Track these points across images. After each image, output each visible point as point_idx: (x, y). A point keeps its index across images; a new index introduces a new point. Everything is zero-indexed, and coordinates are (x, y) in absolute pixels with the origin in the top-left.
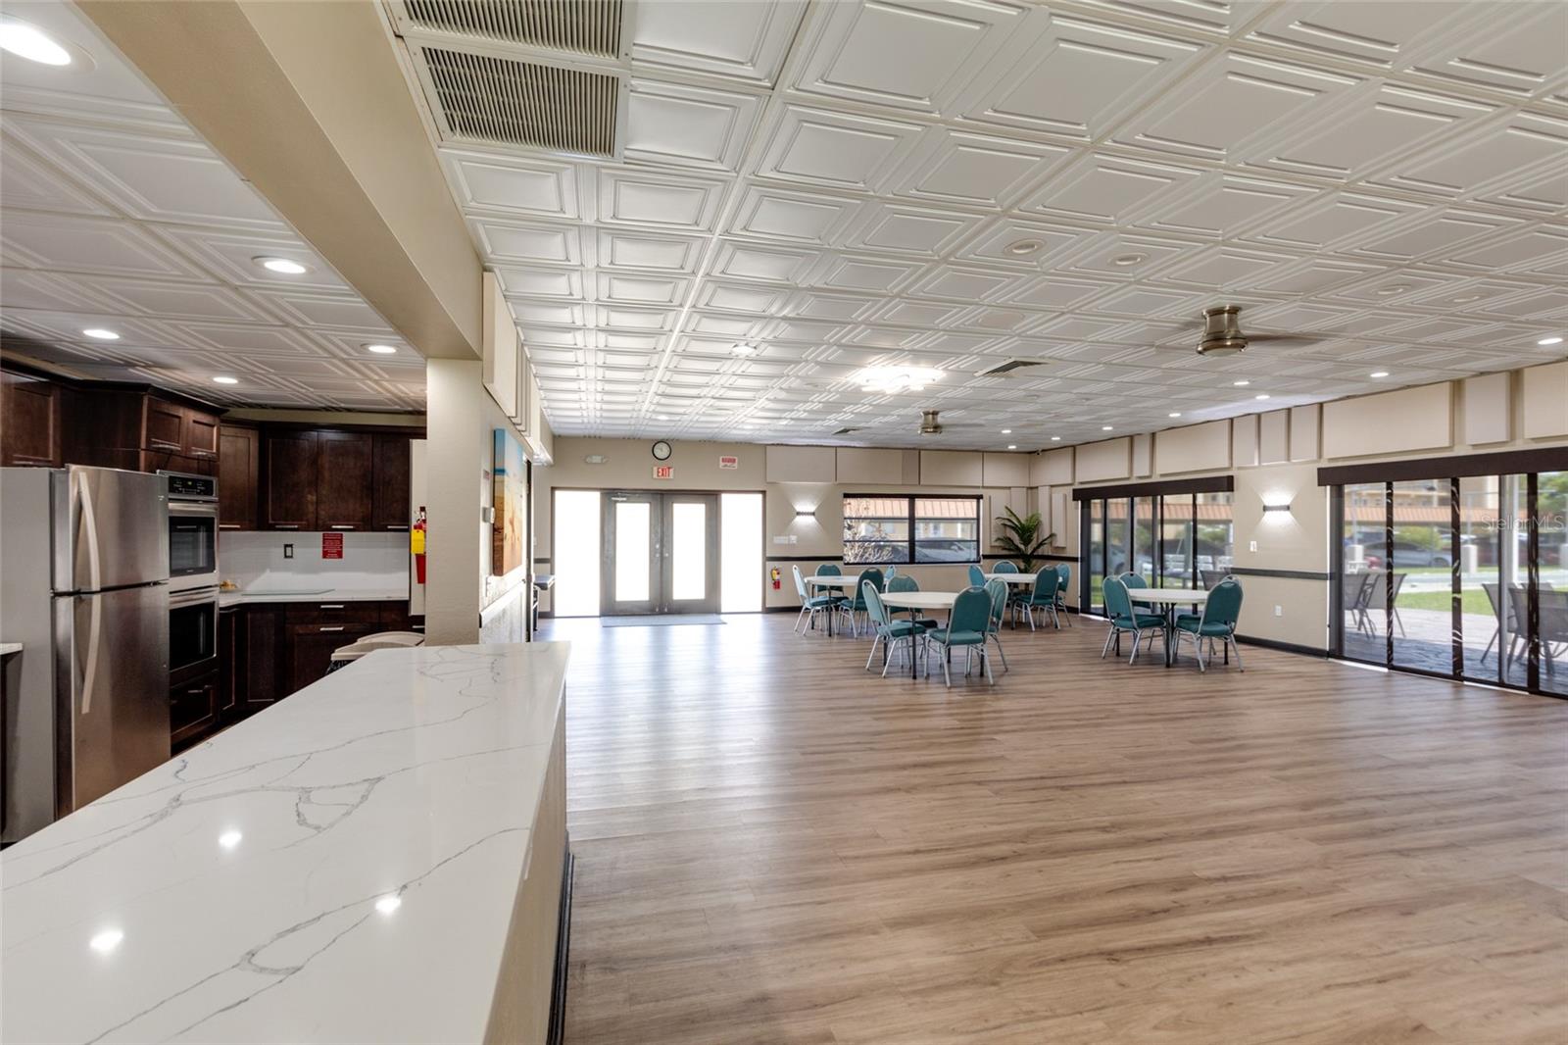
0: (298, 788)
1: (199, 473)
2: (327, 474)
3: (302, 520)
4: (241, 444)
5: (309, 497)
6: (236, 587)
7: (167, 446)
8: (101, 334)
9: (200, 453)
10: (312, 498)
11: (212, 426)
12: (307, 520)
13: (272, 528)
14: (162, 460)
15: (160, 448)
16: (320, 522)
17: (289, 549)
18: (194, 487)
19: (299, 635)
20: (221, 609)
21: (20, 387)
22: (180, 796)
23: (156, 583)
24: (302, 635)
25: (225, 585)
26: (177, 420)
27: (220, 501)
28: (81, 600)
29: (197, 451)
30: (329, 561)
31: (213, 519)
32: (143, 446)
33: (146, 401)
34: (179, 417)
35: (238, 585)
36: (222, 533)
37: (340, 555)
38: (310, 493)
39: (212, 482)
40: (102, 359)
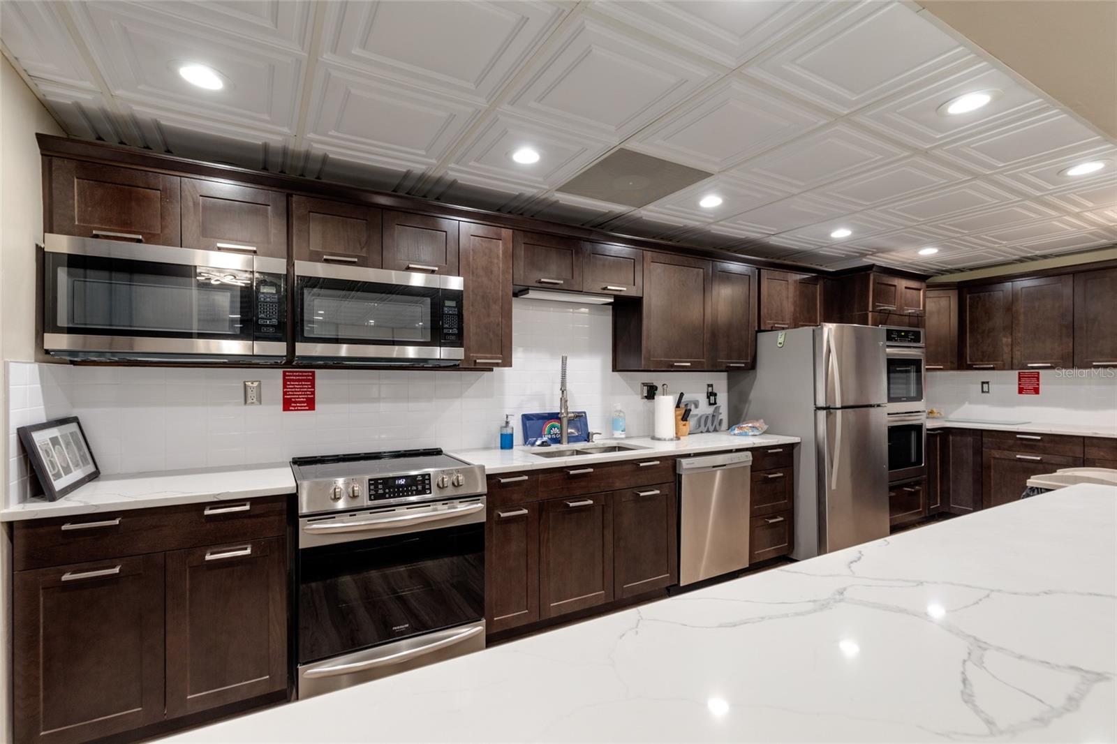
0: (969, 636)
1: (909, 326)
2: (1022, 318)
3: (997, 361)
4: (944, 302)
5: (1004, 340)
6: (941, 414)
7: (886, 308)
8: (841, 233)
9: (910, 311)
10: (1006, 340)
11: (920, 290)
12: (1003, 361)
13: (970, 368)
14: (883, 318)
15: (881, 310)
16: (1015, 361)
17: (985, 386)
18: (907, 336)
19: (994, 458)
20: (928, 430)
21: (803, 282)
22: (845, 589)
23: (879, 406)
24: (998, 459)
25: (932, 412)
26: (893, 288)
27: (926, 347)
28: (831, 413)
29: (908, 310)
30: (1025, 397)
31: (921, 360)
32: (870, 309)
33: (872, 277)
34: (895, 286)
35: (942, 413)
36: (930, 374)
37: (1036, 391)
38: (1005, 336)
39: (920, 332)
40: (847, 255)
